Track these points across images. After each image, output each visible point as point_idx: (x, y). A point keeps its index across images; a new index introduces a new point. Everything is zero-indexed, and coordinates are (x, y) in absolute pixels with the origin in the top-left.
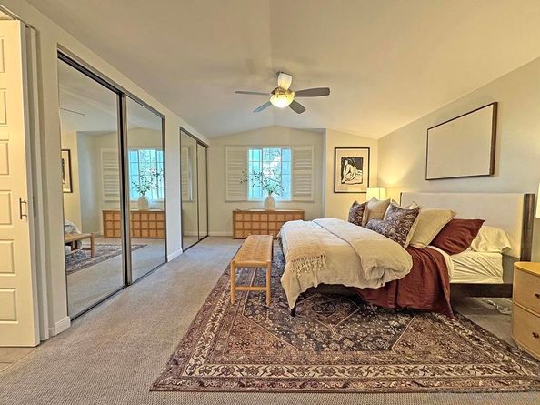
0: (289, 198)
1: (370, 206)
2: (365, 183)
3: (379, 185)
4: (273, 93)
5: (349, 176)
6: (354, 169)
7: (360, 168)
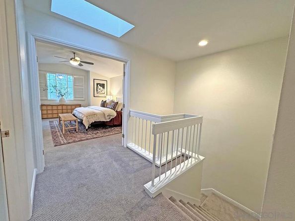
0: (72, 98)
1: (107, 101)
2: (106, 93)
3: (111, 95)
4: (71, 59)
5: (99, 91)
6: (101, 88)
7: (104, 88)
